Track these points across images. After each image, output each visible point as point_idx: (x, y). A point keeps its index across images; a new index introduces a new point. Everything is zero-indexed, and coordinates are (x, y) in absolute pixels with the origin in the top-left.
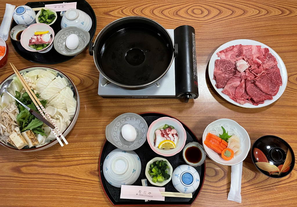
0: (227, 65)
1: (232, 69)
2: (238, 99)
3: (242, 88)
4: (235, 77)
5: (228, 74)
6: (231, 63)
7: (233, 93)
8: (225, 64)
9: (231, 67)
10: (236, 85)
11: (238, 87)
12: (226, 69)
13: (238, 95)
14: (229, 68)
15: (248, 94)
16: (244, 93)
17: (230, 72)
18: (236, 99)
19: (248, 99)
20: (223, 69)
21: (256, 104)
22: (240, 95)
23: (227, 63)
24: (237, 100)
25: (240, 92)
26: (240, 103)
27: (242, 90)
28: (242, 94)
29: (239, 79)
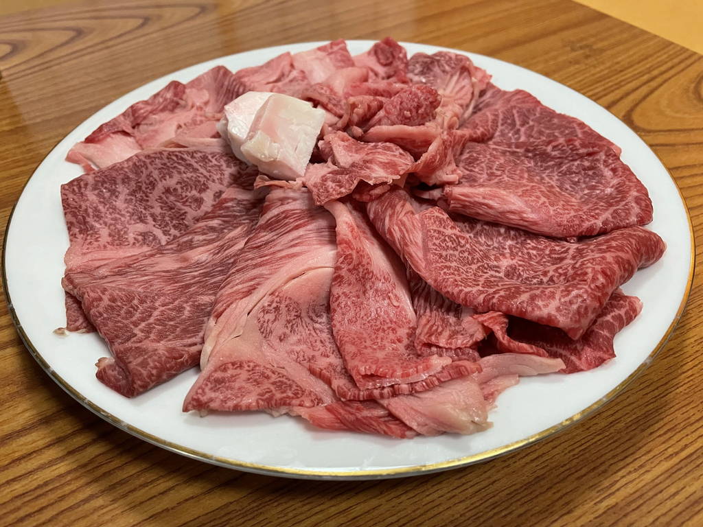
0: (172, 182)
1: (218, 194)
2: (395, 392)
3: (380, 285)
4: (269, 226)
5: (210, 242)
6: (192, 155)
7: (322, 363)
8: (153, 185)
9: (204, 188)
10: (310, 274)
11: (337, 291)
12: (181, 216)
13: (380, 355)
14: (199, 201)
15: (452, 306)
16: (419, 317)
17: (215, 223)
18: (371, 401)
19: (488, 346)
20: (150, 226)
21: (588, 353)
22: (401, 347)
23: (166, 171)
24: (398, 406)
25: (380, 328)
26: (444, 428)
27: (386, 295)
28: (403, 332)
29: (313, 226)
